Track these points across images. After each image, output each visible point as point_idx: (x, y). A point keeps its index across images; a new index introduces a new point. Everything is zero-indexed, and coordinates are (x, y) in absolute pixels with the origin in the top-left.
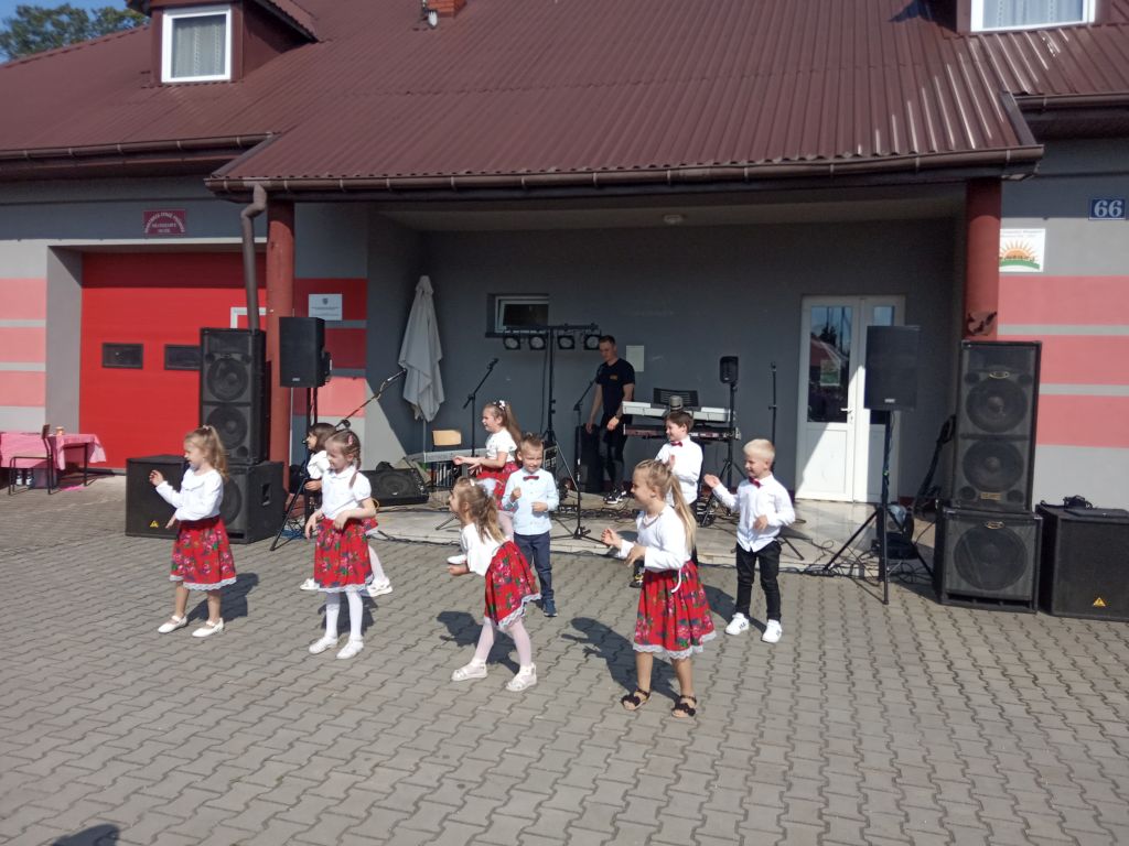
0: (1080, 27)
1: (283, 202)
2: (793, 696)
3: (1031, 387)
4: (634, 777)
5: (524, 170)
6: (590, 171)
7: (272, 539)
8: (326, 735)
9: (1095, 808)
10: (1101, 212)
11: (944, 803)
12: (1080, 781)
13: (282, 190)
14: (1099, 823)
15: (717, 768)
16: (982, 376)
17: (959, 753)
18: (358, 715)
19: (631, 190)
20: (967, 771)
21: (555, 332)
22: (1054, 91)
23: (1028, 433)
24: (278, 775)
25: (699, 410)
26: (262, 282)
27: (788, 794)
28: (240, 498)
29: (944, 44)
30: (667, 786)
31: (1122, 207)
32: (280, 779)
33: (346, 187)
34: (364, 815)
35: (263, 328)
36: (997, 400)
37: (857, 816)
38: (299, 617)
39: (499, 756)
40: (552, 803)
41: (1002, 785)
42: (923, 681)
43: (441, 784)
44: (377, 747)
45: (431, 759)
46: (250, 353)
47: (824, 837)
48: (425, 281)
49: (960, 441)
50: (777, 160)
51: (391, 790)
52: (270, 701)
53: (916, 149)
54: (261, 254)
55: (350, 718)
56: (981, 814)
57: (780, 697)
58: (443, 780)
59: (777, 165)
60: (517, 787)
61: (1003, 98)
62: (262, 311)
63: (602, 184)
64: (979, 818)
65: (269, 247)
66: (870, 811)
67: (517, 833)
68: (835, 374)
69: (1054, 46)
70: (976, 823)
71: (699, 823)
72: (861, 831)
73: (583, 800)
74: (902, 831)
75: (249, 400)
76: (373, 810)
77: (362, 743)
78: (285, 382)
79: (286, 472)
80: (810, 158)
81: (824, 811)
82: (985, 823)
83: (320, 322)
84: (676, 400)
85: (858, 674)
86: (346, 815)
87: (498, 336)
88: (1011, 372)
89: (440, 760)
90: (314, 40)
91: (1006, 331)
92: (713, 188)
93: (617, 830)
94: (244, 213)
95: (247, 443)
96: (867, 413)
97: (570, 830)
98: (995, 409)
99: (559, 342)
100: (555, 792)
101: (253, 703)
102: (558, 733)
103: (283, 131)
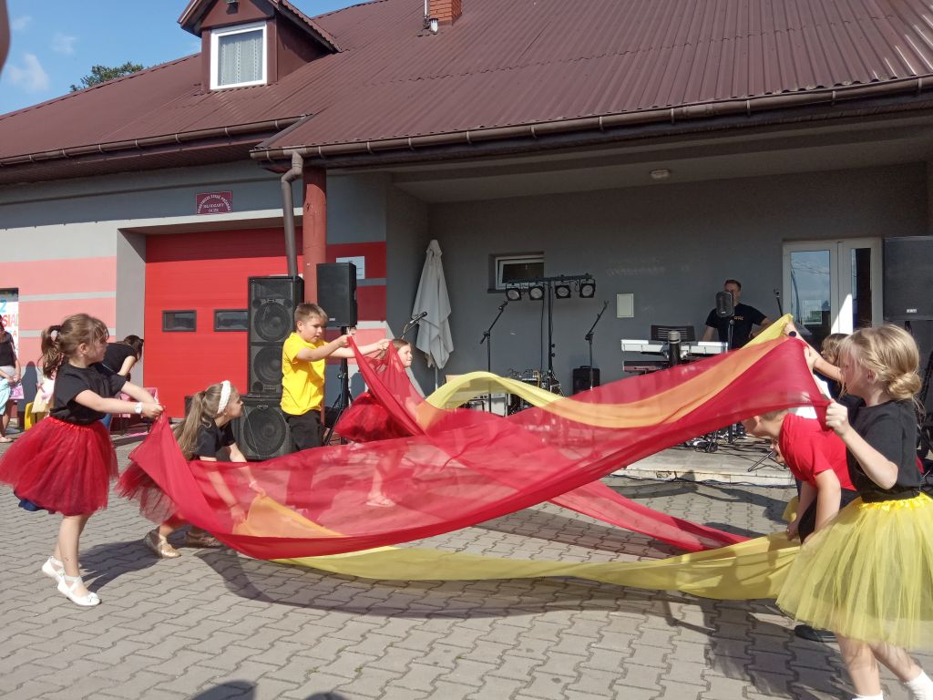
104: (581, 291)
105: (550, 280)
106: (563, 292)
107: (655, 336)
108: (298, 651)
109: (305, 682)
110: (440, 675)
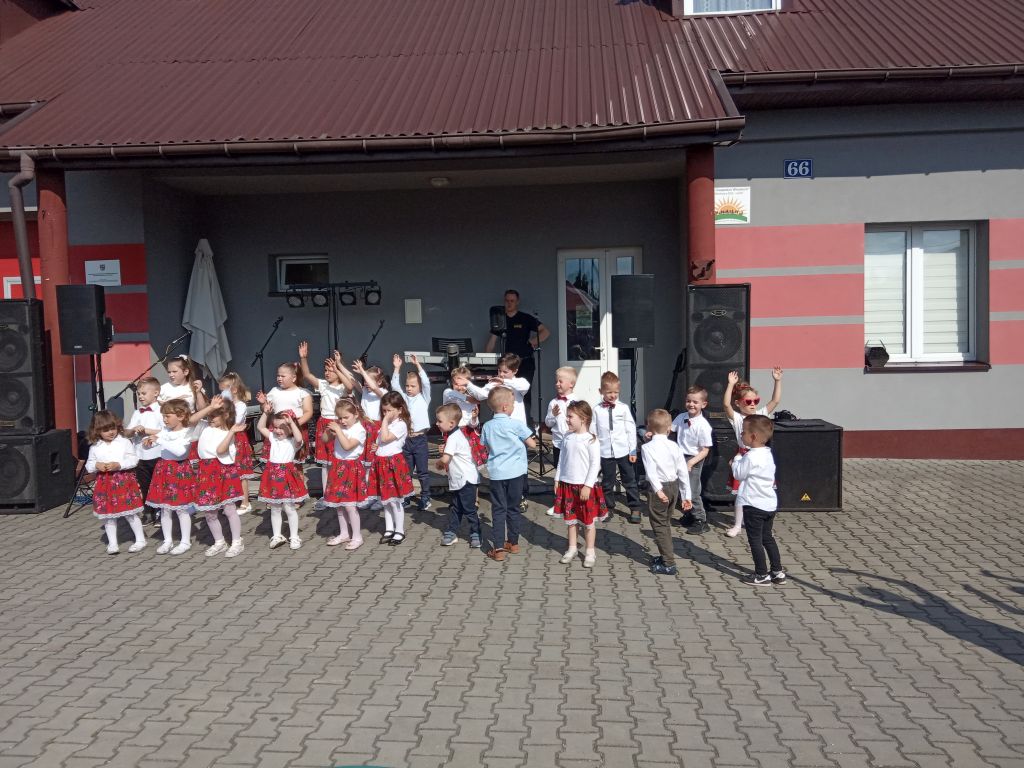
0: (770, 13)
1: (51, 170)
2: (566, 601)
3: (744, 322)
4: (433, 689)
5: (296, 137)
6: (358, 138)
7: (65, 507)
8: (138, 688)
9: (809, 666)
10: (793, 171)
11: (692, 677)
12: (796, 645)
13: (50, 158)
14: (811, 677)
15: (505, 672)
16: (706, 315)
17: (702, 634)
18: (168, 667)
19: (397, 156)
20: (709, 648)
21: (337, 289)
22: (752, 69)
23: (743, 360)
24: (93, 732)
25: (474, 356)
26: (35, 251)
27: (566, 686)
28: (27, 468)
29: (662, 26)
30: (463, 693)
31: (809, 167)
32: (95, 735)
33: (116, 154)
34: (183, 757)
35: (39, 298)
36: (717, 334)
37: (624, 697)
38: (99, 580)
39: (309, 687)
40: (361, 722)
41: (738, 656)
43: (255, 720)
44: (188, 695)
45: (245, 698)
46: (28, 323)
47: (598, 718)
48: (204, 245)
49: (691, 371)
50: (528, 130)
51: (207, 731)
52: (77, 664)
53: (643, 120)
54: (32, 222)
55: (160, 671)
56: (722, 682)
57: (556, 603)
58: (257, 716)
59: (528, 134)
60: (327, 712)
61: (712, 74)
62: (38, 280)
63: (371, 150)
64: (720, 685)
65: (40, 215)
66: (634, 691)
67: (329, 754)
68: (589, 317)
69: (750, 30)
70: (719, 691)
71: (492, 722)
72: (628, 709)
73: (388, 716)
74: (661, 705)
75: (31, 371)
76: (191, 752)
77: (174, 692)
78: (66, 349)
79: (74, 439)
80: (555, 127)
81: (596, 697)
82: (725, 689)
83: (99, 289)
84: (453, 348)
85: (620, 576)
86: (165, 761)
87: (282, 294)
89: (252, 698)
90: (74, 8)
91: (723, 275)
92: (472, 154)
93: (421, 737)
94: (11, 183)
95: (31, 413)
96: (615, 351)
97: (379, 744)
98: (717, 342)
99: (341, 299)
100: (363, 712)
101: (60, 667)
102: (362, 660)
103: (48, 100)
104: (366, 297)
105: (334, 286)
106: (348, 299)
107: (436, 347)
108: (36, 725)
109: (41, 754)
110: (171, 729)
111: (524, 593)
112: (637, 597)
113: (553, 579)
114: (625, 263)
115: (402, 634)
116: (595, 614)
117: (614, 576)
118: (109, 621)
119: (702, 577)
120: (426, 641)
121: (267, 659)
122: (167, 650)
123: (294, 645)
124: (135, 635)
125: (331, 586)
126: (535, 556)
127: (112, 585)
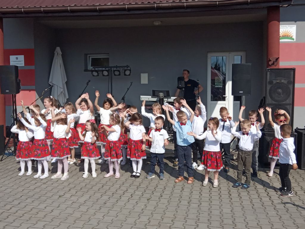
2: (209, 204)
42: (256, 196)
57: (205, 205)
68: (221, 82)
88: (285, 80)
111: (191, 201)
112: (241, 204)
113: (204, 195)
114: (237, 59)
115: (139, 215)
116: (222, 211)
117: (231, 195)
118: (19, 204)
119: (270, 197)
120: (149, 218)
121: (83, 222)
122: (43, 217)
123: (95, 217)
124: (30, 210)
125: (109, 193)
126: (195, 185)
127: (20, 189)
